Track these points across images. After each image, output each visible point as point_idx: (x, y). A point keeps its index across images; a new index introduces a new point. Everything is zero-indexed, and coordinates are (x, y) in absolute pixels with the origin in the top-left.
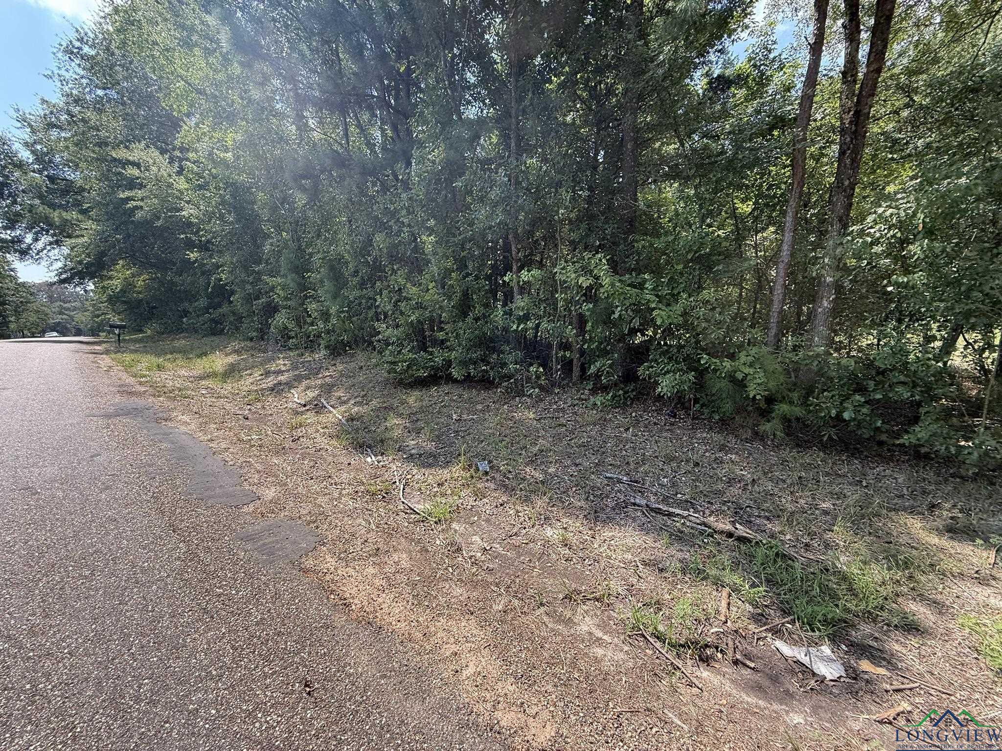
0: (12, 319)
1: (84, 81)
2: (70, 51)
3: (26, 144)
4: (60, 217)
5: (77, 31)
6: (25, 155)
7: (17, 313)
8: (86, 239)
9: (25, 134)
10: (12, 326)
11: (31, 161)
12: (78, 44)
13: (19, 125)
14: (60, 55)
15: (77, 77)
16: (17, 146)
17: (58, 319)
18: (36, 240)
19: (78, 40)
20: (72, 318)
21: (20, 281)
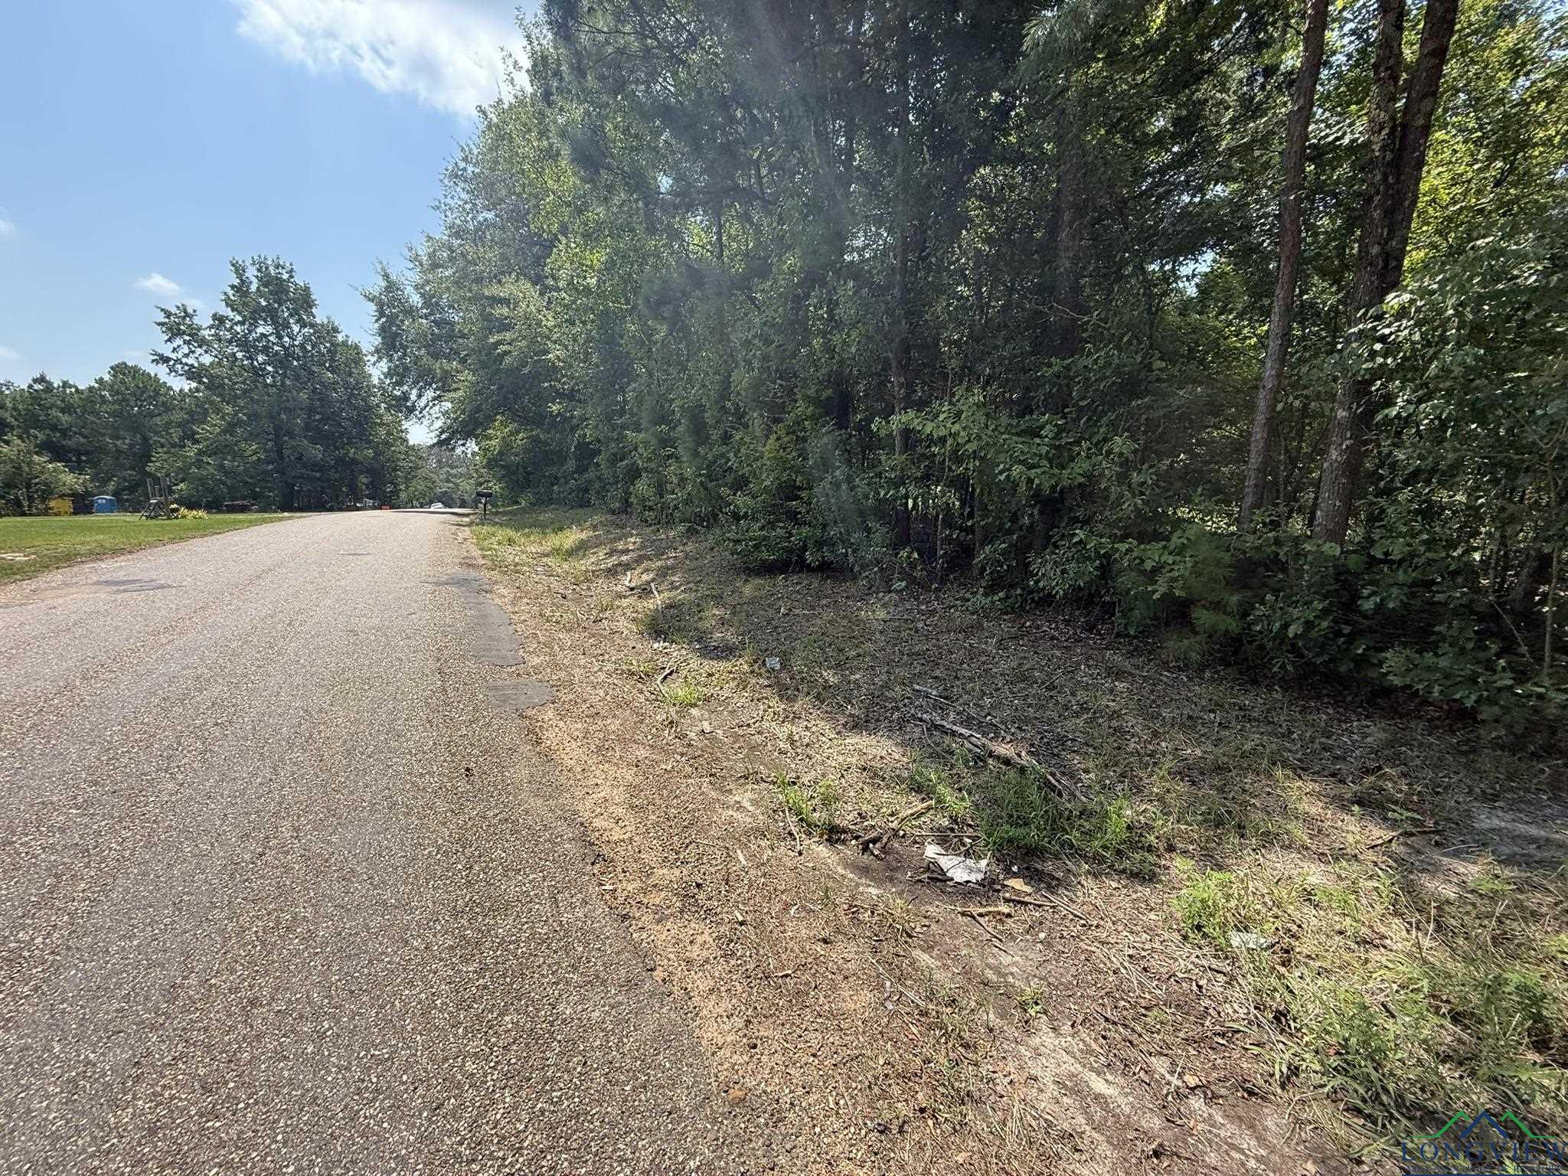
0: (402, 487)
1: (468, 207)
2: (456, 176)
3: (416, 287)
4: (441, 368)
5: (463, 149)
6: (416, 300)
7: (407, 480)
8: (461, 393)
9: (415, 277)
10: (403, 495)
11: (420, 306)
12: (462, 165)
13: (411, 265)
14: (446, 181)
15: (461, 203)
16: (409, 290)
17: (445, 487)
18: (420, 396)
19: (463, 160)
20: (457, 485)
21: (411, 443)
